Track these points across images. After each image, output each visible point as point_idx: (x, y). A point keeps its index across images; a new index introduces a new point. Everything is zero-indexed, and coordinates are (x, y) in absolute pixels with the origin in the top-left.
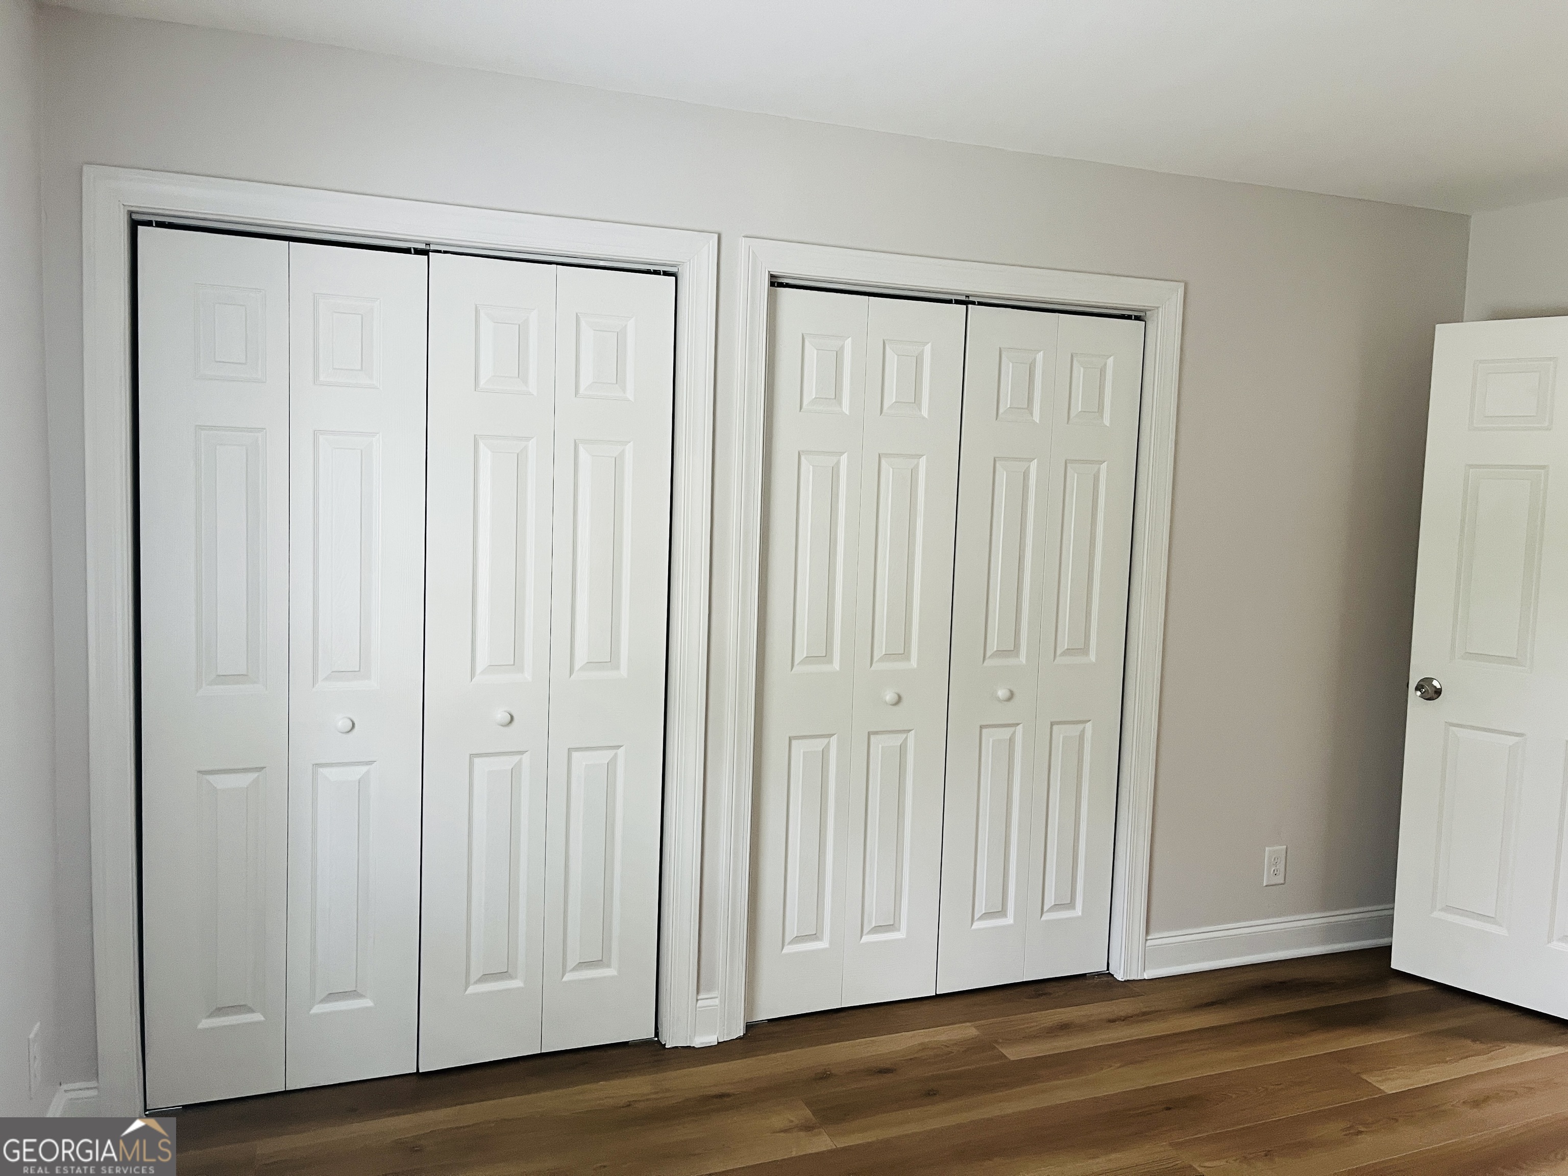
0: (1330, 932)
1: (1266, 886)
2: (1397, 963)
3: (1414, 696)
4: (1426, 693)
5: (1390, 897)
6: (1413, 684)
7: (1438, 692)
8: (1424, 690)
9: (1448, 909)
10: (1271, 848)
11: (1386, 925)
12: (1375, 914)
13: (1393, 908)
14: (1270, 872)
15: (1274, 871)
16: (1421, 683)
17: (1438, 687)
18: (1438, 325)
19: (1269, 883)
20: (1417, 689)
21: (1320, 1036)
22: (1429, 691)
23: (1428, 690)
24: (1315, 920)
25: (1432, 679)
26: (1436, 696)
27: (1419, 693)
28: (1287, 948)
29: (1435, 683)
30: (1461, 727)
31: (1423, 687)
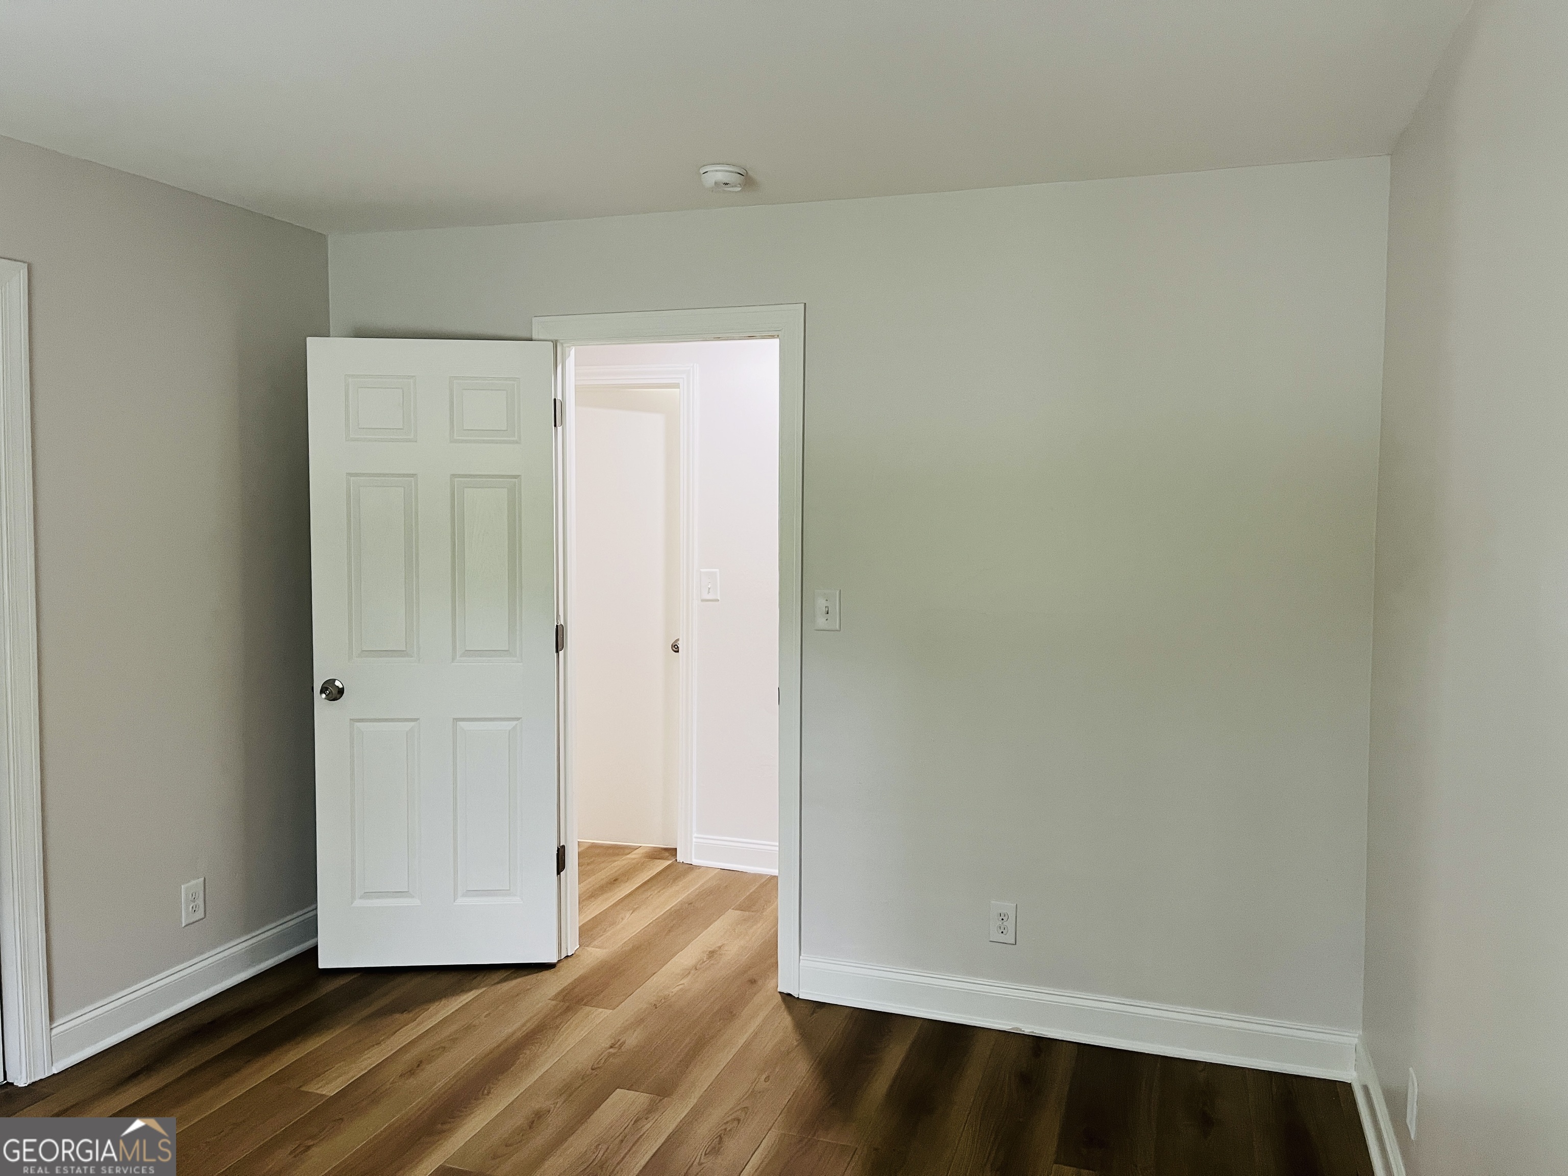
0: (254, 954)
1: (186, 925)
2: (325, 962)
3: (320, 699)
4: (330, 695)
5: (312, 898)
6: (317, 687)
7: (341, 692)
8: (328, 692)
9: (367, 895)
10: (186, 885)
11: (311, 927)
12: (301, 919)
13: (316, 908)
14: (189, 908)
15: (193, 907)
16: (325, 686)
17: (341, 686)
18: (309, 338)
19: (188, 922)
20: (322, 692)
21: (256, 1066)
22: (334, 692)
23: (332, 691)
24: (239, 946)
25: (334, 680)
26: (338, 696)
27: (324, 696)
28: (215, 983)
29: (337, 683)
30: (363, 722)
31: (327, 689)
